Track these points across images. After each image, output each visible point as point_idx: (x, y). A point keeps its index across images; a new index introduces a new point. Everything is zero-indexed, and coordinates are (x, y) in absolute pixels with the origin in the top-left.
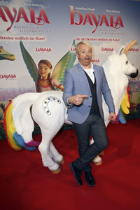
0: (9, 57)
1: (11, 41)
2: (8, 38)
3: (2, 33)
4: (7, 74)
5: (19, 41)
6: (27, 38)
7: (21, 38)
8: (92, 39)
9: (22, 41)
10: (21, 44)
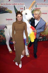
0: (10, 12)
1: (11, 5)
2: (9, 4)
3: (7, 2)
4: (9, 19)
5: (13, 5)
6: (17, 4)
7: (15, 4)
8: (44, 4)
9: (15, 5)
10: (14, 6)
